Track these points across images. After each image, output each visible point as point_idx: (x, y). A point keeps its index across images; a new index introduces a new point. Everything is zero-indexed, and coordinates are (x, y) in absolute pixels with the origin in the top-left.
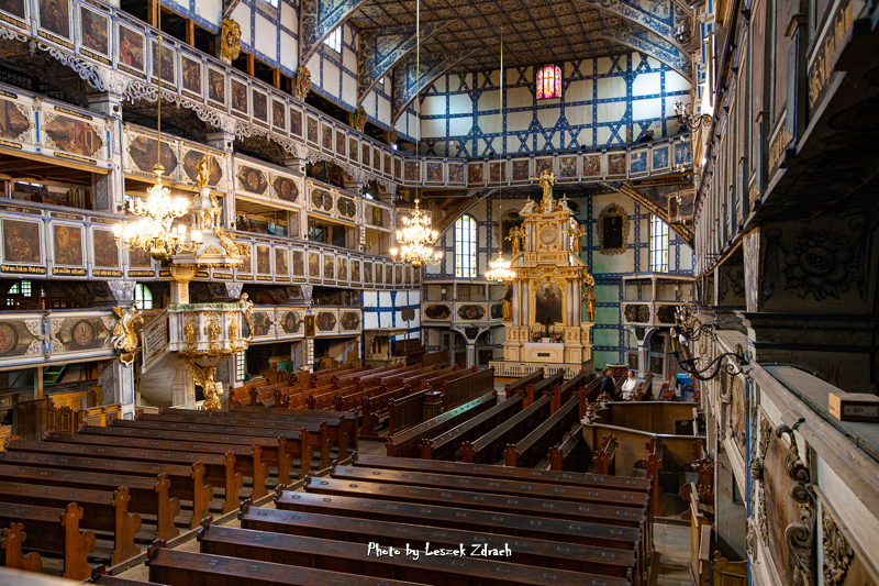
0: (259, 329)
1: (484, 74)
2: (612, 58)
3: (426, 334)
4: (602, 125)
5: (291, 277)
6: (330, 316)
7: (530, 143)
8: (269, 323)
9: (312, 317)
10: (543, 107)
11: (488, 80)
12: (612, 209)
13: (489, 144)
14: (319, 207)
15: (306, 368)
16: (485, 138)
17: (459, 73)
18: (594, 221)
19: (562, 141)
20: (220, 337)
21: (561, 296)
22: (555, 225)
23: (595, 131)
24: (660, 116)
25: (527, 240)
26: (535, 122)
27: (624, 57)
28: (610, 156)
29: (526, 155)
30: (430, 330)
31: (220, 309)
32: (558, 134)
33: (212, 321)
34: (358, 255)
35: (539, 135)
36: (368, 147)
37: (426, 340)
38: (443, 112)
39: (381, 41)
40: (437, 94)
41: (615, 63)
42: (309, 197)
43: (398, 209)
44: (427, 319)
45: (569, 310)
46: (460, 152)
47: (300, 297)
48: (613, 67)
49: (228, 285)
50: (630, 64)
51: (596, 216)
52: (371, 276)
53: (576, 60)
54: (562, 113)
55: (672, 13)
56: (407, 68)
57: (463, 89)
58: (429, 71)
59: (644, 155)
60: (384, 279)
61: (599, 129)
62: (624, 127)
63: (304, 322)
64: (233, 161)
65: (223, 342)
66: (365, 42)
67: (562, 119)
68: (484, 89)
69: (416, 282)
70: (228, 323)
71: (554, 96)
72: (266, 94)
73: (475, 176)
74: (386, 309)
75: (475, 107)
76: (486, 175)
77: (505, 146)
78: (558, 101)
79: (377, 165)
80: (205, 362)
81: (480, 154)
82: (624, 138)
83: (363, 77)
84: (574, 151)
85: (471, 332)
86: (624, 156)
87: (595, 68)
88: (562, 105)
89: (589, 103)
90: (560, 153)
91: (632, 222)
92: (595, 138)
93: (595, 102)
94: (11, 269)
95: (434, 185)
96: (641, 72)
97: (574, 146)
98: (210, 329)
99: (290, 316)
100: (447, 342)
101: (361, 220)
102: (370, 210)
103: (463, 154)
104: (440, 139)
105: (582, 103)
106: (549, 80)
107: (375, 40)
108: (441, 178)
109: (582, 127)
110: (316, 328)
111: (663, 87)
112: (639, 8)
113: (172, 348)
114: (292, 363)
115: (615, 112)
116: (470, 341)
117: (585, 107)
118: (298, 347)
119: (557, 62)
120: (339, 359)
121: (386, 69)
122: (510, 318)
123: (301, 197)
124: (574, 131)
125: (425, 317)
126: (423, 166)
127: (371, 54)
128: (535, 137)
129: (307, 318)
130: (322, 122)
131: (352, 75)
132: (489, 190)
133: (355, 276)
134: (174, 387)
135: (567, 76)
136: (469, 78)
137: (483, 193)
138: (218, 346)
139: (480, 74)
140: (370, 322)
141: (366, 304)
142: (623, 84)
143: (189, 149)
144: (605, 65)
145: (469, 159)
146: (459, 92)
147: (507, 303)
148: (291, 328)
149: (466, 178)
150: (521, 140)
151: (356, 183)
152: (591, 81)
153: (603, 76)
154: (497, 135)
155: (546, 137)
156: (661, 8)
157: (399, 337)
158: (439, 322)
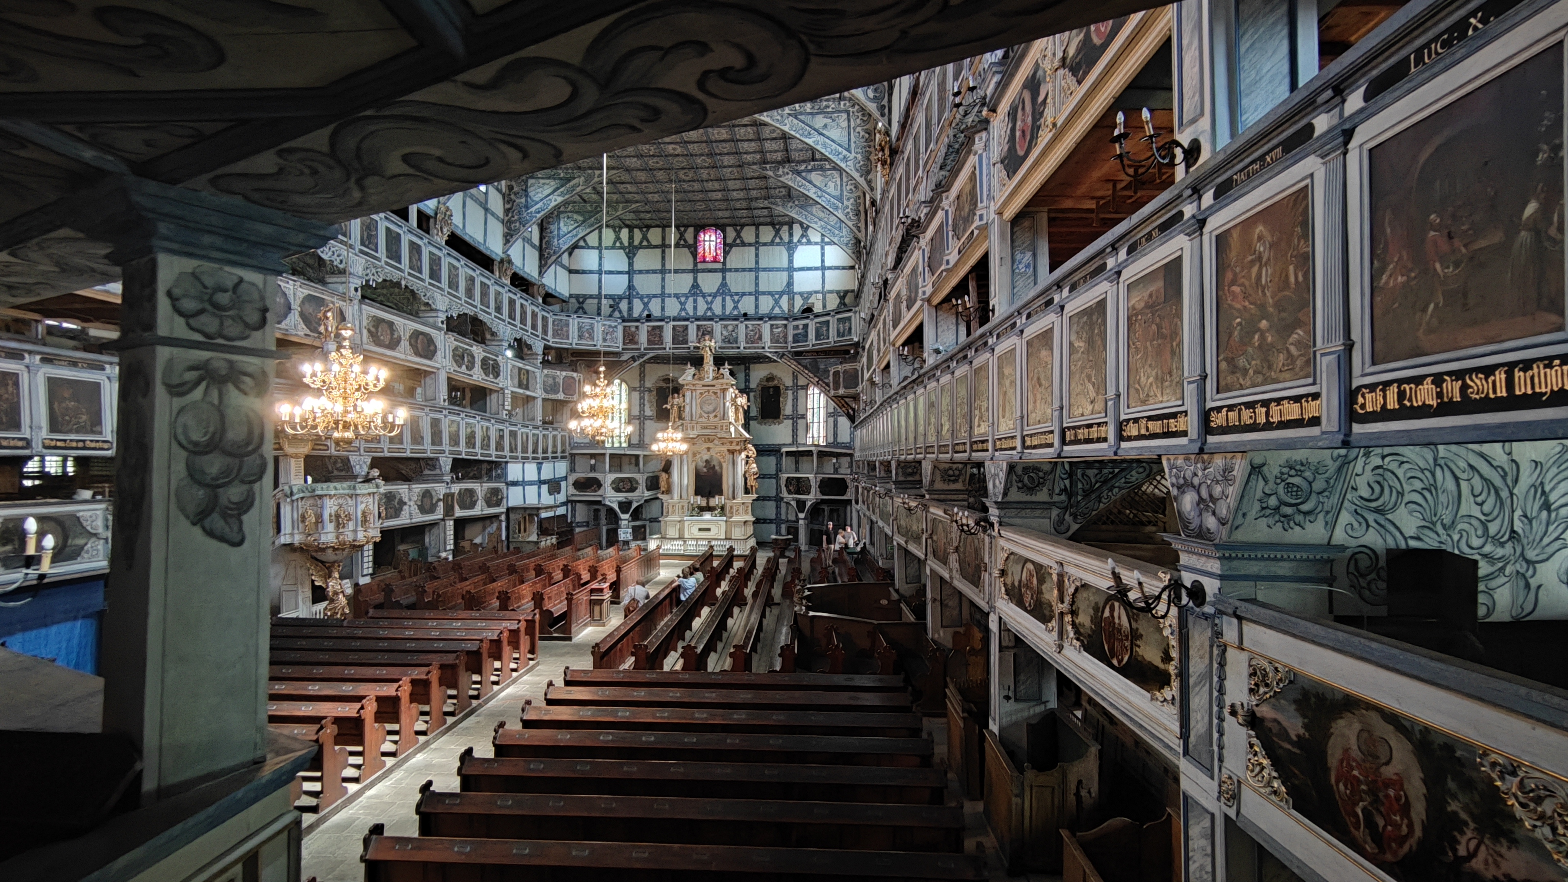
0: (391, 511)
1: (641, 231)
2: (774, 228)
3: (574, 510)
4: (764, 293)
5: (428, 449)
6: (471, 492)
7: (689, 307)
8: (402, 503)
9: (452, 495)
10: (704, 271)
11: (645, 238)
12: (770, 378)
13: (646, 305)
14: (460, 367)
15: (443, 555)
16: (641, 298)
17: (613, 227)
18: (752, 390)
19: (724, 306)
20: (351, 525)
21: (721, 468)
22: (715, 393)
23: (757, 299)
24: (819, 288)
25: (687, 409)
26: (695, 286)
27: (786, 228)
28: (772, 325)
29: (687, 319)
30: (578, 505)
31: (352, 492)
32: (719, 299)
33: (341, 506)
34: (503, 421)
35: (700, 300)
36: (514, 301)
37: (573, 515)
38: (595, 267)
39: (533, 185)
40: (588, 247)
41: (777, 232)
42: (449, 354)
43: (546, 371)
44: (575, 492)
45: (731, 483)
46: (614, 311)
47: (438, 472)
48: (775, 236)
49: (353, 459)
50: (791, 235)
51: (753, 385)
52: (516, 445)
53: (738, 226)
54: (724, 278)
55: (842, 190)
56: (558, 216)
57: (618, 244)
58: (584, 222)
59: (806, 326)
60: (530, 449)
61: (762, 298)
62: (785, 298)
63: (443, 500)
64: (360, 310)
65: (355, 531)
66: (513, 183)
67: (724, 284)
68: (640, 247)
69: (563, 451)
70: (361, 507)
71: (715, 260)
72: (401, 232)
73: (630, 338)
74: (531, 483)
75: (631, 264)
76: (643, 338)
77: (663, 309)
78: (719, 266)
79: (523, 321)
80: (330, 556)
81: (636, 315)
82: (785, 308)
83: (510, 222)
84: (736, 319)
85: (625, 506)
86: (785, 326)
87: (757, 236)
88: (724, 271)
89: (750, 270)
90: (721, 319)
91: (790, 393)
92: (757, 307)
93: (757, 269)
94: (59, 444)
95: (586, 345)
96: (802, 244)
97: (736, 313)
98: (338, 516)
99: (427, 494)
100: (596, 517)
101: (507, 382)
102: (516, 371)
103: (617, 314)
104: (591, 297)
105: (744, 270)
106: (710, 242)
107: (526, 182)
108: (593, 339)
109: (744, 294)
110: (457, 507)
111: (823, 261)
112: (810, 182)
113: (284, 539)
114: (427, 549)
115: (777, 281)
116: (623, 516)
117: (747, 274)
118: (435, 531)
119: (721, 227)
120: (478, 540)
121: (539, 216)
122: (668, 491)
123: (439, 354)
124: (736, 298)
125: (572, 490)
126: (574, 322)
127: (521, 197)
128: (695, 301)
129: (447, 495)
130: (465, 269)
131: (497, 218)
132: (645, 354)
133: (499, 447)
134: (284, 588)
135: (729, 241)
136: (624, 233)
137: (639, 357)
138: (349, 537)
139: (637, 231)
140: (515, 497)
141: (511, 478)
142: (785, 254)
143: (307, 292)
144: (767, 234)
145: (624, 321)
146: (613, 247)
147: (664, 476)
148: (427, 507)
149: (620, 340)
150: (681, 303)
151: (501, 340)
152: (753, 249)
153: (765, 244)
154: (655, 296)
155: (707, 302)
156: (831, 185)
157: (544, 515)
158: (589, 496)
